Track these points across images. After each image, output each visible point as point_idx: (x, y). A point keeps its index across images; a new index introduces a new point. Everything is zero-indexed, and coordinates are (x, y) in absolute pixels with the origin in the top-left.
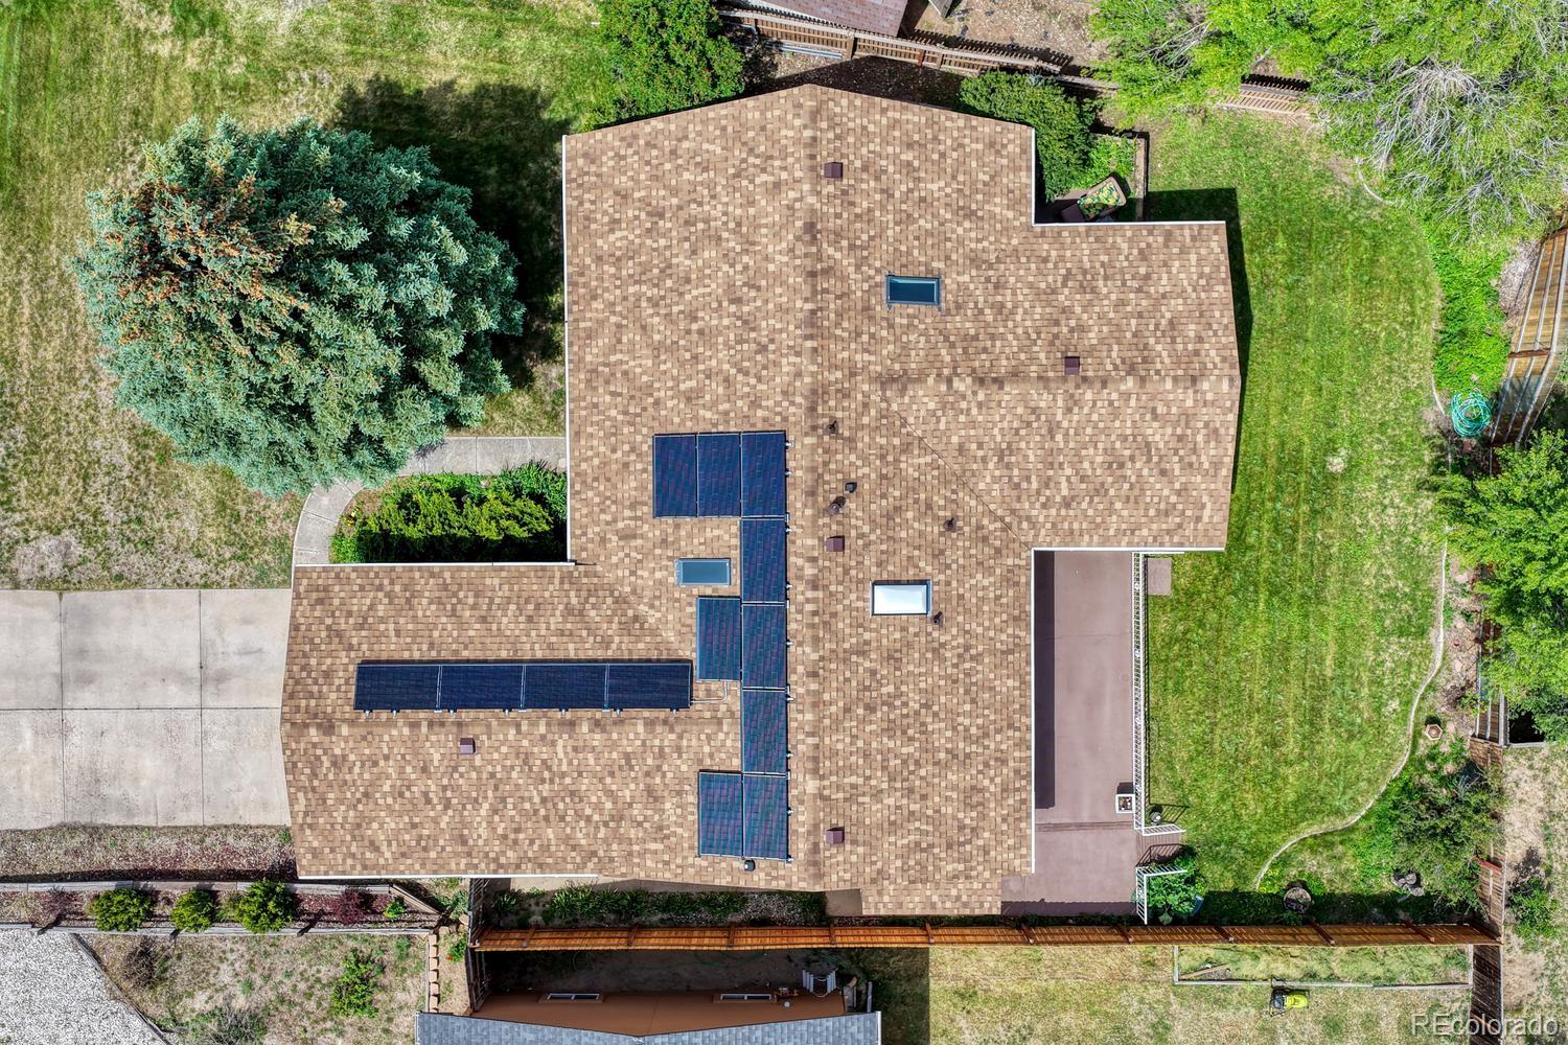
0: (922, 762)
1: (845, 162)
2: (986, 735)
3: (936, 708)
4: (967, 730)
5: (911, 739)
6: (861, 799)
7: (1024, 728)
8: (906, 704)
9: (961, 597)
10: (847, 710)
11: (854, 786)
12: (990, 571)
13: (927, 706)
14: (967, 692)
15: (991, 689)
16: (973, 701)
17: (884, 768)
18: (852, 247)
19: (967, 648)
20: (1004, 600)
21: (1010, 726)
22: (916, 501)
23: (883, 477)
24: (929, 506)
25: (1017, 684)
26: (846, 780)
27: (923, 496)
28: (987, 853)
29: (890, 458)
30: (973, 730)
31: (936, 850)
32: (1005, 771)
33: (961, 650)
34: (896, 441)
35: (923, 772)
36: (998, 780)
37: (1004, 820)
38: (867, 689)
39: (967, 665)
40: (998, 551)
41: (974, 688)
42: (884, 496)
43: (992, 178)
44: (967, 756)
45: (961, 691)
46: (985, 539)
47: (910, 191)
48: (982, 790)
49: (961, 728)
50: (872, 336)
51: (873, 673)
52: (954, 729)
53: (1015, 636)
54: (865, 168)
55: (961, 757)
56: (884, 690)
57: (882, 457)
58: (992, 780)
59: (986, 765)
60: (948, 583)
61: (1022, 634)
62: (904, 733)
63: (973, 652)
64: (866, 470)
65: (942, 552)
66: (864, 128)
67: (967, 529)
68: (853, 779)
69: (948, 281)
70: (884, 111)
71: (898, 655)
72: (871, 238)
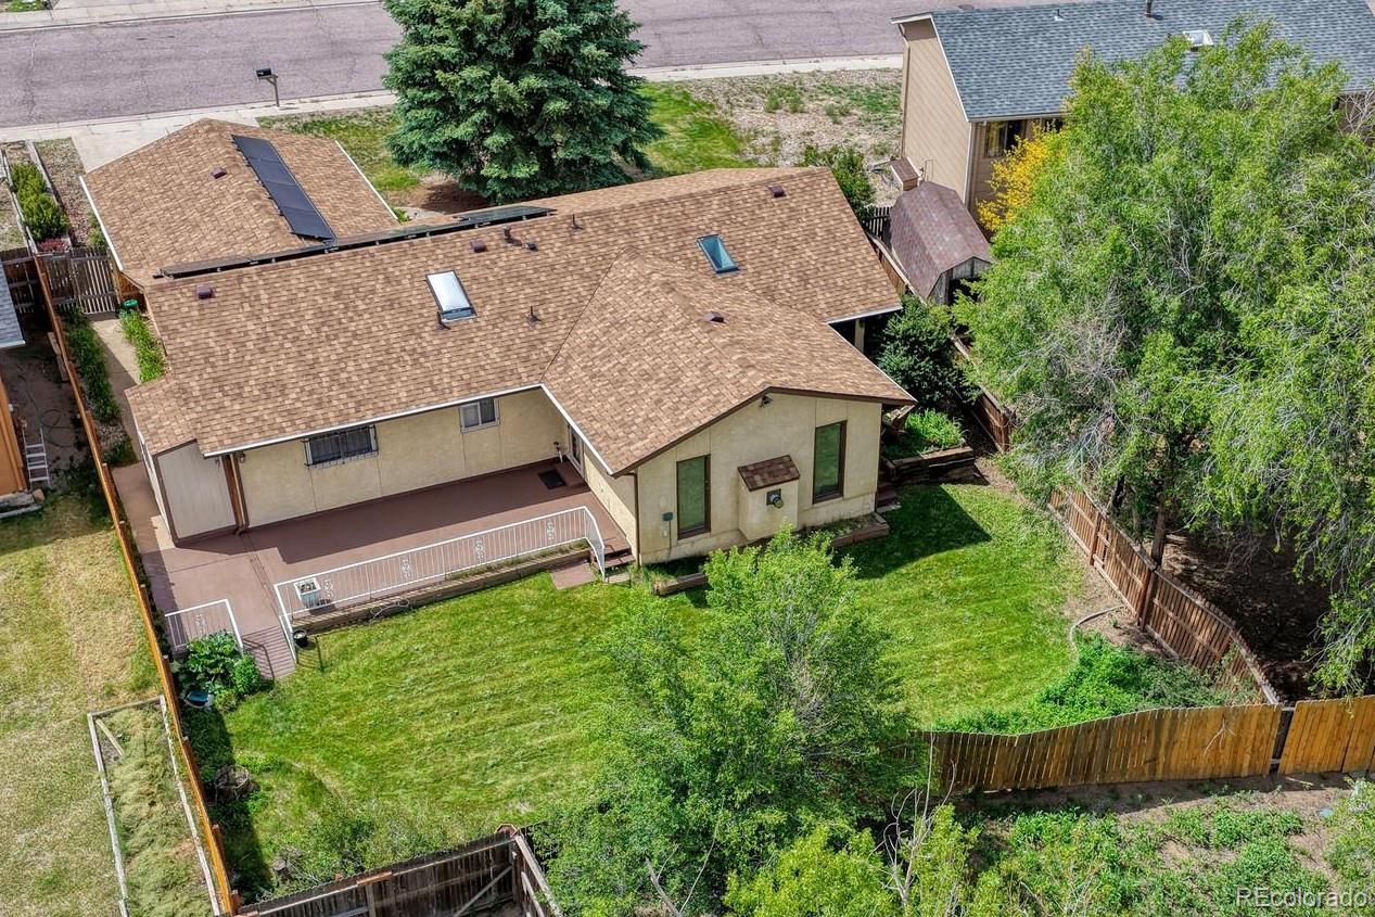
0: (299, 343)
1: (788, 197)
2: (342, 386)
3: (355, 343)
4: (342, 370)
5: (318, 330)
6: (246, 305)
7: (360, 414)
8: (351, 320)
9: (471, 341)
10: (330, 280)
11: (258, 298)
12: (505, 356)
13: (355, 335)
14: (381, 363)
15: (391, 381)
16: (373, 370)
17: (283, 316)
18: (728, 214)
19: (423, 354)
20: (482, 373)
21: (359, 404)
22: (543, 293)
23: (552, 267)
24: (542, 302)
25: (404, 400)
26: (262, 292)
27: (549, 296)
28: (217, 411)
29: (571, 268)
30: (344, 375)
31: (209, 370)
32: (309, 409)
33: (419, 350)
34: (587, 270)
35: (288, 345)
36: (299, 405)
37: (257, 418)
38: (356, 291)
39: (407, 358)
40: (527, 359)
41: (386, 367)
42: (536, 271)
43: (843, 287)
44: (316, 376)
45: (380, 359)
46: (533, 347)
47: (795, 239)
48: (283, 393)
49: (343, 365)
50: (665, 238)
51: (373, 292)
52: (340, 360)
53: (451, 388)
54: (792, 210)
55: (312, 371)
56: (359, 303)
57: (569, 263)
58: (298, 399)
59: (311, 393)
60: (479, 329)
61: (456, 394)
62: (323, 324)
63: (422, 360)
64: (552, 255)
65: (506, 319)
66: (822, 203)
67: (536, 332)
68: (264, 296)
69: (740, 277)
70: (843, 211)
71: (396, 306)
72: (742, 223)
